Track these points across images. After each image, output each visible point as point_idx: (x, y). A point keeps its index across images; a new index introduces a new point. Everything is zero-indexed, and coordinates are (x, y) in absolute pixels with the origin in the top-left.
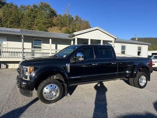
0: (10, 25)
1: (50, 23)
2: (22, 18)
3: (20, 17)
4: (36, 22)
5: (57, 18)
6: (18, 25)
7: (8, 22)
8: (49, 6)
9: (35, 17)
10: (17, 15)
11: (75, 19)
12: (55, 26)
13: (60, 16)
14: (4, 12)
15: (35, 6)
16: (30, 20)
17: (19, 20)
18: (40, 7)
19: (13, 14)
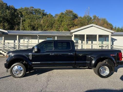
0: (47, 29)
1: (72, 24)
2: (54, 23)
3: (53, 22)
4: (62, 24)
5: (77, 20)
6: (52, 28)
7: (46, 26)
8: (72, 12)
9: (62, 21)
10: (51, 21)
11: (93, 18)
12: (76, 25)
13: (81, 17)
14: (44, 21)
15: (62, 14)
16: (59, 23)
17: (52, 24)
18: (66, 13)
19: (49, 21)
